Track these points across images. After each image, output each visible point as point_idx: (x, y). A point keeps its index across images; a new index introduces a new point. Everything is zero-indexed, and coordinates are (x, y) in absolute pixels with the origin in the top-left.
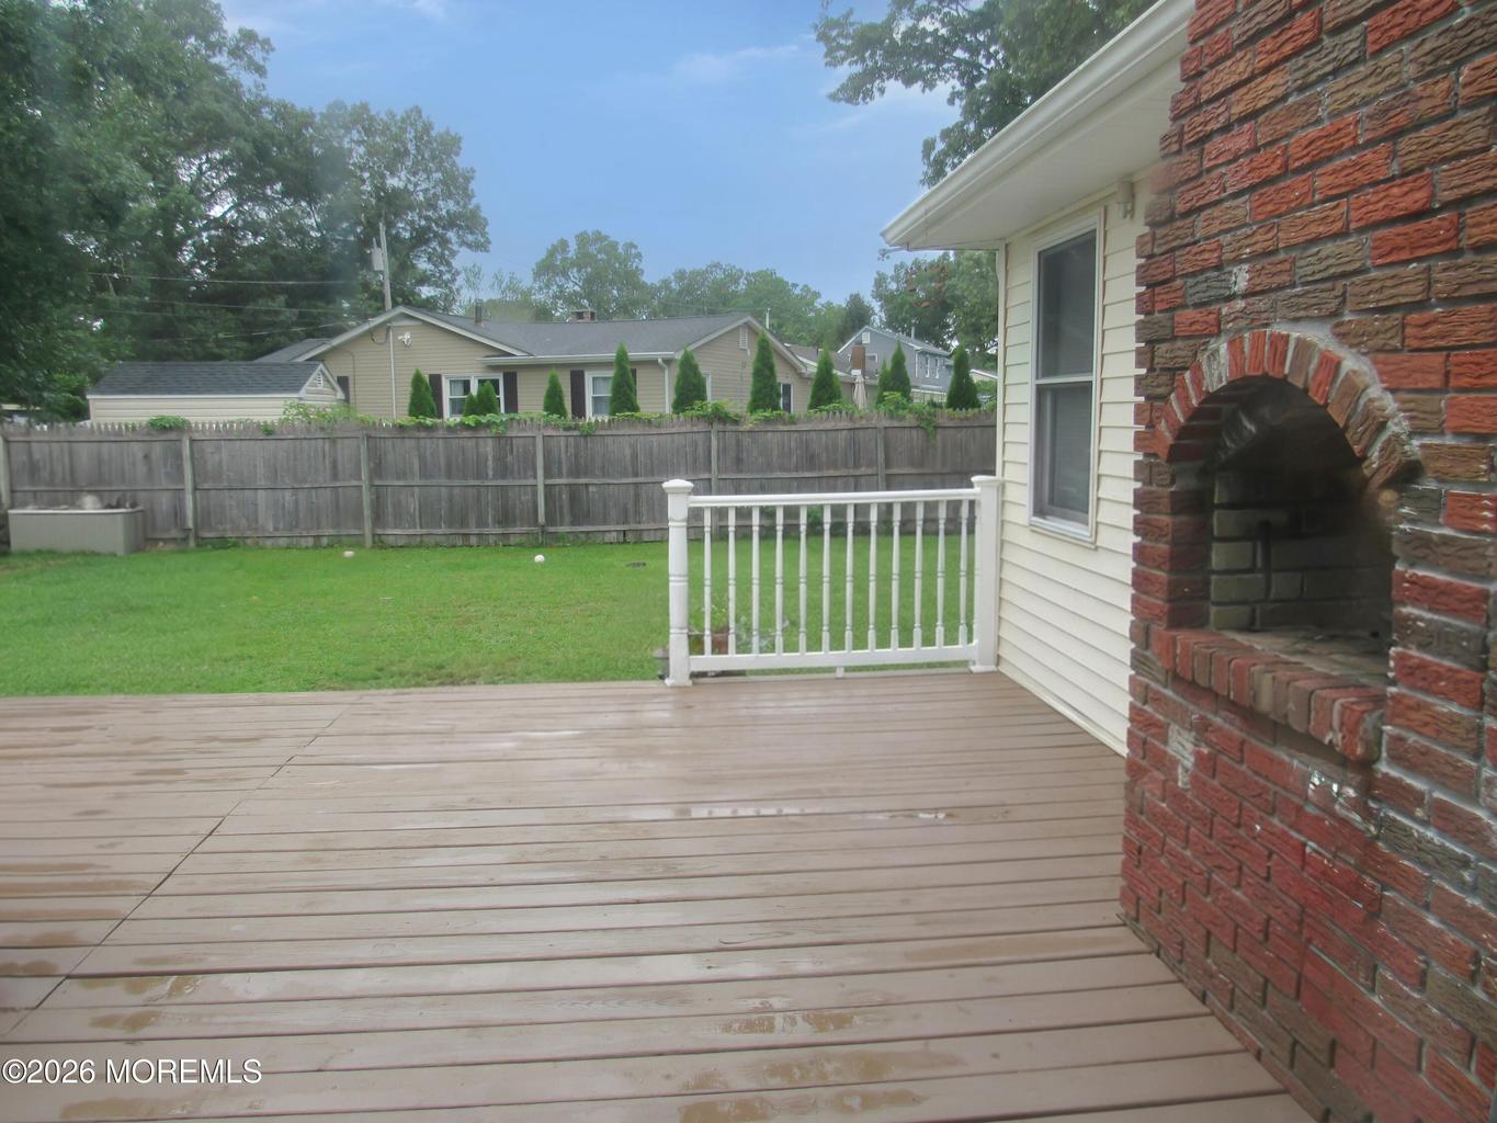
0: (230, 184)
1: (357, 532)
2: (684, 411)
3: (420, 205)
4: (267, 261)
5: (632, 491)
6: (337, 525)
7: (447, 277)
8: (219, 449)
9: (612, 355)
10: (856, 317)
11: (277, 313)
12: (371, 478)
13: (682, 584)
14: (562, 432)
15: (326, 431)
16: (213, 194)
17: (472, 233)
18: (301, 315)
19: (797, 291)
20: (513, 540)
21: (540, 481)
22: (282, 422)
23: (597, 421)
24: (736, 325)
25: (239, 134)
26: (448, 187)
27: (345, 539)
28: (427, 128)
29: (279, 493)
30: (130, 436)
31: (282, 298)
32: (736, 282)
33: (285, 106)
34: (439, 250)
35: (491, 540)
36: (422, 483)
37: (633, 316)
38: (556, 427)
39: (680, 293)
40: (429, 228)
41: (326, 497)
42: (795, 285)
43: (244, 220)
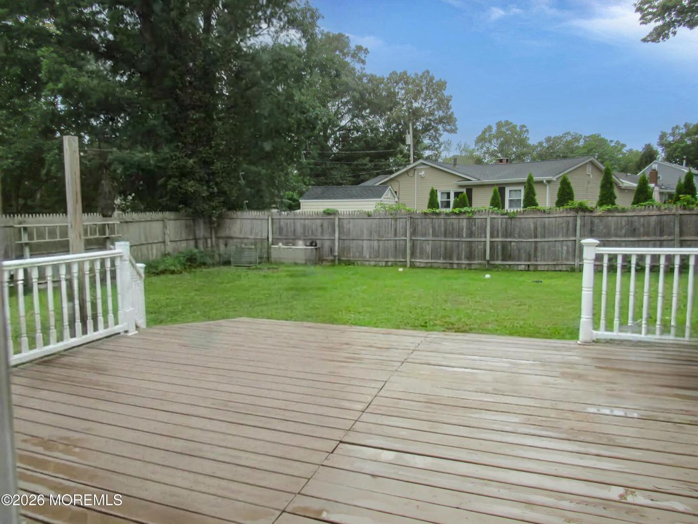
0: (349, 110)
1: (403, 260)
2: (563, 206)
3: (427, 115)
4: (362, 143)
5: (533, 245)
6: (395, 257)
7: (437, 146)
8: (349, 222)
9: (525, 179)
10: (649, 156)
11: (366, 165)
12: (411, 236)
13: (589, 293)
14: (499, 216)
15: (394, 215)
16: (342, 116)
17: (449, 125)
18: (375, 165)
19: (613, 144)
20: (473, 267)
21: (488, 239)
22: (375, 211)
23: (517, 211)
24: (586, 162)
25: (354, 90)
26: (440, 106)
27: (399, 263)
28: (432, 79)
29: (372, 242)
30: (316, 217)
31: (368, 158)
32: (578, 141)
33: (372, 76)
34: (434, 134)
35: (463, 266)
36: (433, 239)
37: (523, 160)
38: (497, 214)
39: (548, 148)
40: (430, 124)
41: (392, 243)
42: (611, 141)
43: (353, 126)
